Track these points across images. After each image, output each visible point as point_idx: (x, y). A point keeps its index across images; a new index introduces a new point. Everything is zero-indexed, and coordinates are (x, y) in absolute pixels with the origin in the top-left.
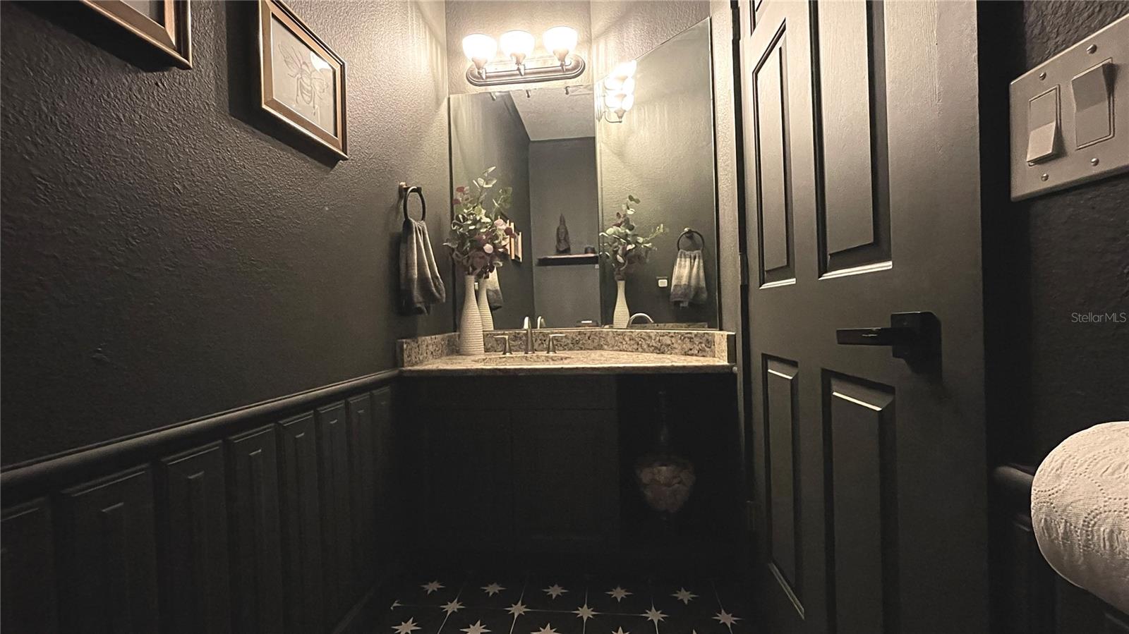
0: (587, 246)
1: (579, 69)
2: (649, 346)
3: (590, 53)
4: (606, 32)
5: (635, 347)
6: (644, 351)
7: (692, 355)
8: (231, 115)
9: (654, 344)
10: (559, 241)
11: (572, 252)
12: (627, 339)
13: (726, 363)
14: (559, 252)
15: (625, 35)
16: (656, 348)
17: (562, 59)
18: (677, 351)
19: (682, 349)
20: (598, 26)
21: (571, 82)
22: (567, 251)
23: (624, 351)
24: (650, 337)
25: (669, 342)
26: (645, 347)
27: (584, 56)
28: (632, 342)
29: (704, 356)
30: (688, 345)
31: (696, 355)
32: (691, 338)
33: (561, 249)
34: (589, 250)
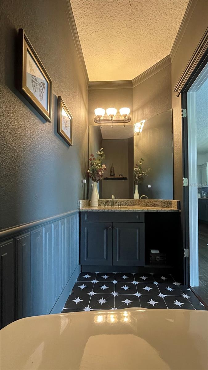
0: (120, 174)
1: (129, 120)
2: (150, 205)
3: (132, 115)
4: (138, 110)
5: (146, 205)
6: (149, 206)
7: (164, 207)
8: (55, 134)
9: (152, 204)
10: (111, 172)
11: (115, 175)
12: (143, 203)
13: (177, 209)
14: (111, 175)
15: (144, 111)
16: (153, 205)
17: (125, 117)
18: (159, 206)
19: (161, 205)
20: (135, 107)
21: (126, 124)
22: (114, 175)
23: (142, 206)
24: (151, 202)
25: (157, 203)
26: (149, 205)
27: (131, 116)
28: (145, 204)
29: (168, 208)
30: (163, 204)
31: (166, 207)
32: (164, 202)
33: (112, 175)
34: (121, 175)
